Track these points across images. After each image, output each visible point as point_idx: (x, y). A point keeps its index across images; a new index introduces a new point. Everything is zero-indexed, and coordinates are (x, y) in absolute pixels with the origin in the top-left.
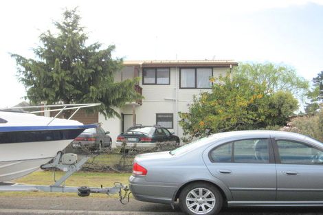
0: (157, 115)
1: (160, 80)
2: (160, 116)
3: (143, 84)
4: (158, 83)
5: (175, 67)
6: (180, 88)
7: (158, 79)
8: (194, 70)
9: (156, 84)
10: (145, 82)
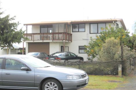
0: (79, 46)
1: (80, 30)
2: (81, 47)
3: (73, 32)
4: (79, 31)
5: (87, 23)
6: (90, 33)
7: (80, 29)
8: (97, 25)
9: (79, 32)
10: (73, 31)
